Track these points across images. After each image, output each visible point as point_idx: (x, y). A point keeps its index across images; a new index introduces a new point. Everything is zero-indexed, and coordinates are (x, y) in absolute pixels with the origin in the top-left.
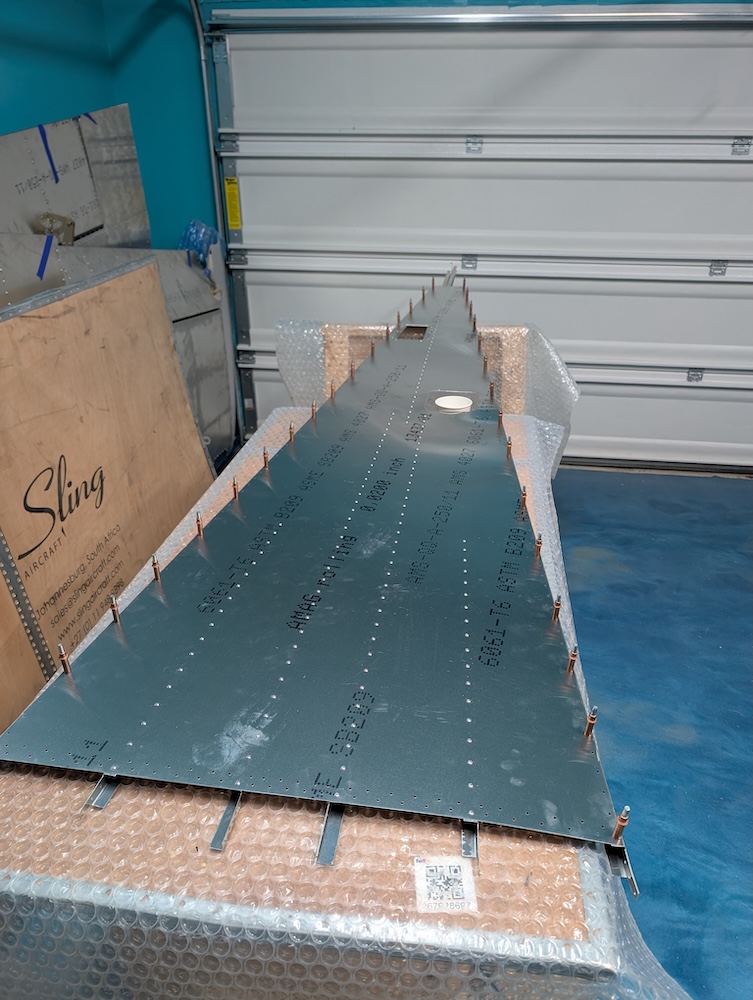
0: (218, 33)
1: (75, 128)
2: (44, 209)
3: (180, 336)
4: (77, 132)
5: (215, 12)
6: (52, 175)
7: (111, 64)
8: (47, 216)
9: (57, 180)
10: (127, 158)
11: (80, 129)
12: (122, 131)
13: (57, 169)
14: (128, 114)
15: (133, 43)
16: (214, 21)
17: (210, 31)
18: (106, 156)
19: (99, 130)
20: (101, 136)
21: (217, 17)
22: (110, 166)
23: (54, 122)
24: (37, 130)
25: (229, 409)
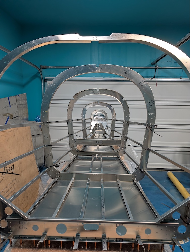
0: (46, 81)
1: (15, 97)
2: (7, 113)
3: (33, 139)
4: (15, 98)
5: (45, 77)
6: (9, 106)
7: (23, 86)
8: (7, 114)
9: (10, 107)
10: (25, 103)
11: (16, 98)
12: (25, 98)
13: (10, 105)
14: (26, 95)
15: (28, 82)
16: (45, 79)
17: (44, 81)
18: (21, 103)
19: (20, 98)
20: (20, 99)
21: (46, 78)
22: (21, 105)
23: (11, 96)
24: (8, 97)
25: (43, 156)
